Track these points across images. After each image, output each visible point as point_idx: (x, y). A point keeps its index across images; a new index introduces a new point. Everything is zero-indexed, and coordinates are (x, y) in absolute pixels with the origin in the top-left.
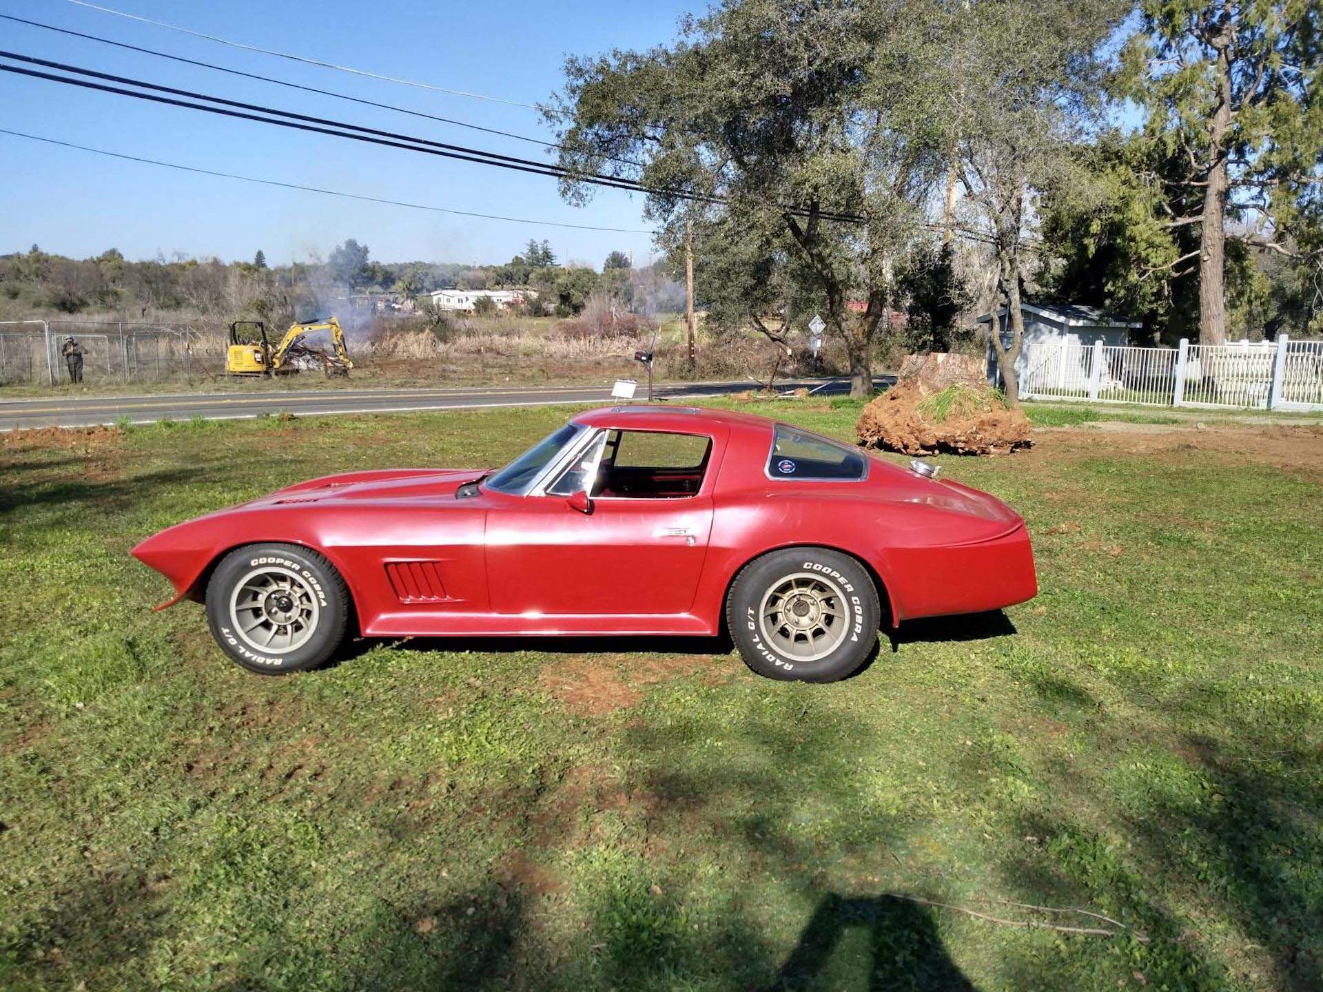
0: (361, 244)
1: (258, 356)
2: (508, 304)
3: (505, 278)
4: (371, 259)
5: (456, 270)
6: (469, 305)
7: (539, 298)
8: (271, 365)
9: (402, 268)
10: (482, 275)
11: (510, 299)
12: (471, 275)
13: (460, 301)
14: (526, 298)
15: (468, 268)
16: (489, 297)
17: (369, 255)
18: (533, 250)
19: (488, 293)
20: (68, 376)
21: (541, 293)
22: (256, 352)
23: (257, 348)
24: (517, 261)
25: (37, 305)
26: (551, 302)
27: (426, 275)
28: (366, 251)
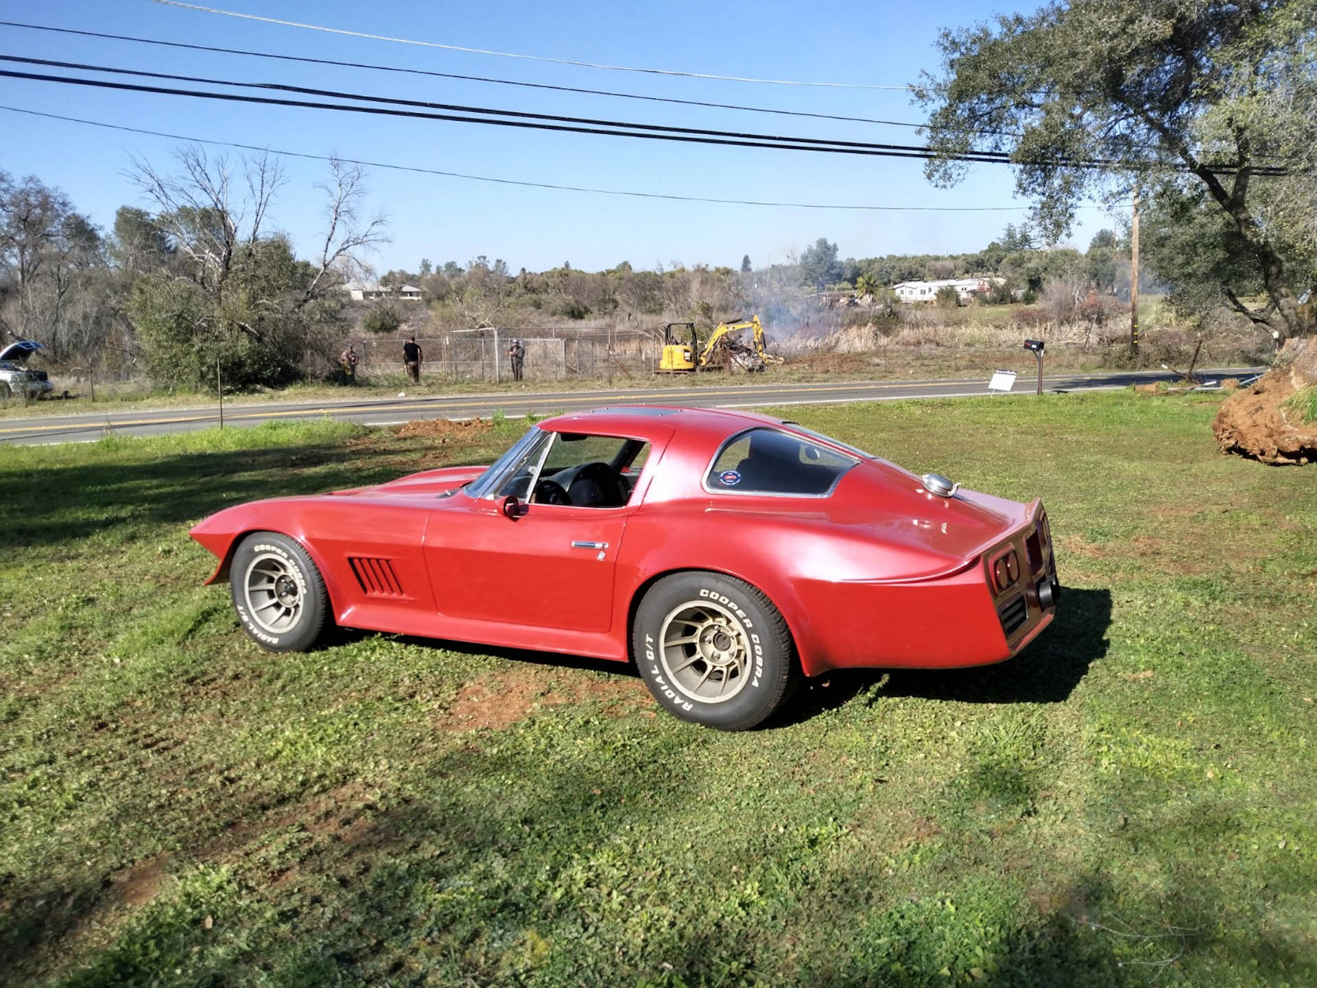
0: (830, 243)
1: (688, 355)
2: (974, 293)
3: (976, 265)
4: (841, 257)
5: (923, 261)
6: (930, 296)
7: (1006, 284)
8: (697, 362)
9: (870, 263)
10: (950, 264)
11: (975, 287)
12: (939, 264)
13: (923, 292)
14: (992, 285)
15: (937, 259)
16: (952, 287)
17: (838, 253)
18: (1010, 235)
19: (952, 282)
20: (511, 375)
21: (1009, 279)
22: (686, 351)
23: (686, 347)
24: (993, 247)
25: (554, 314)
26: (1018, 287)
27: (894, 268)
28: (835, 248)
